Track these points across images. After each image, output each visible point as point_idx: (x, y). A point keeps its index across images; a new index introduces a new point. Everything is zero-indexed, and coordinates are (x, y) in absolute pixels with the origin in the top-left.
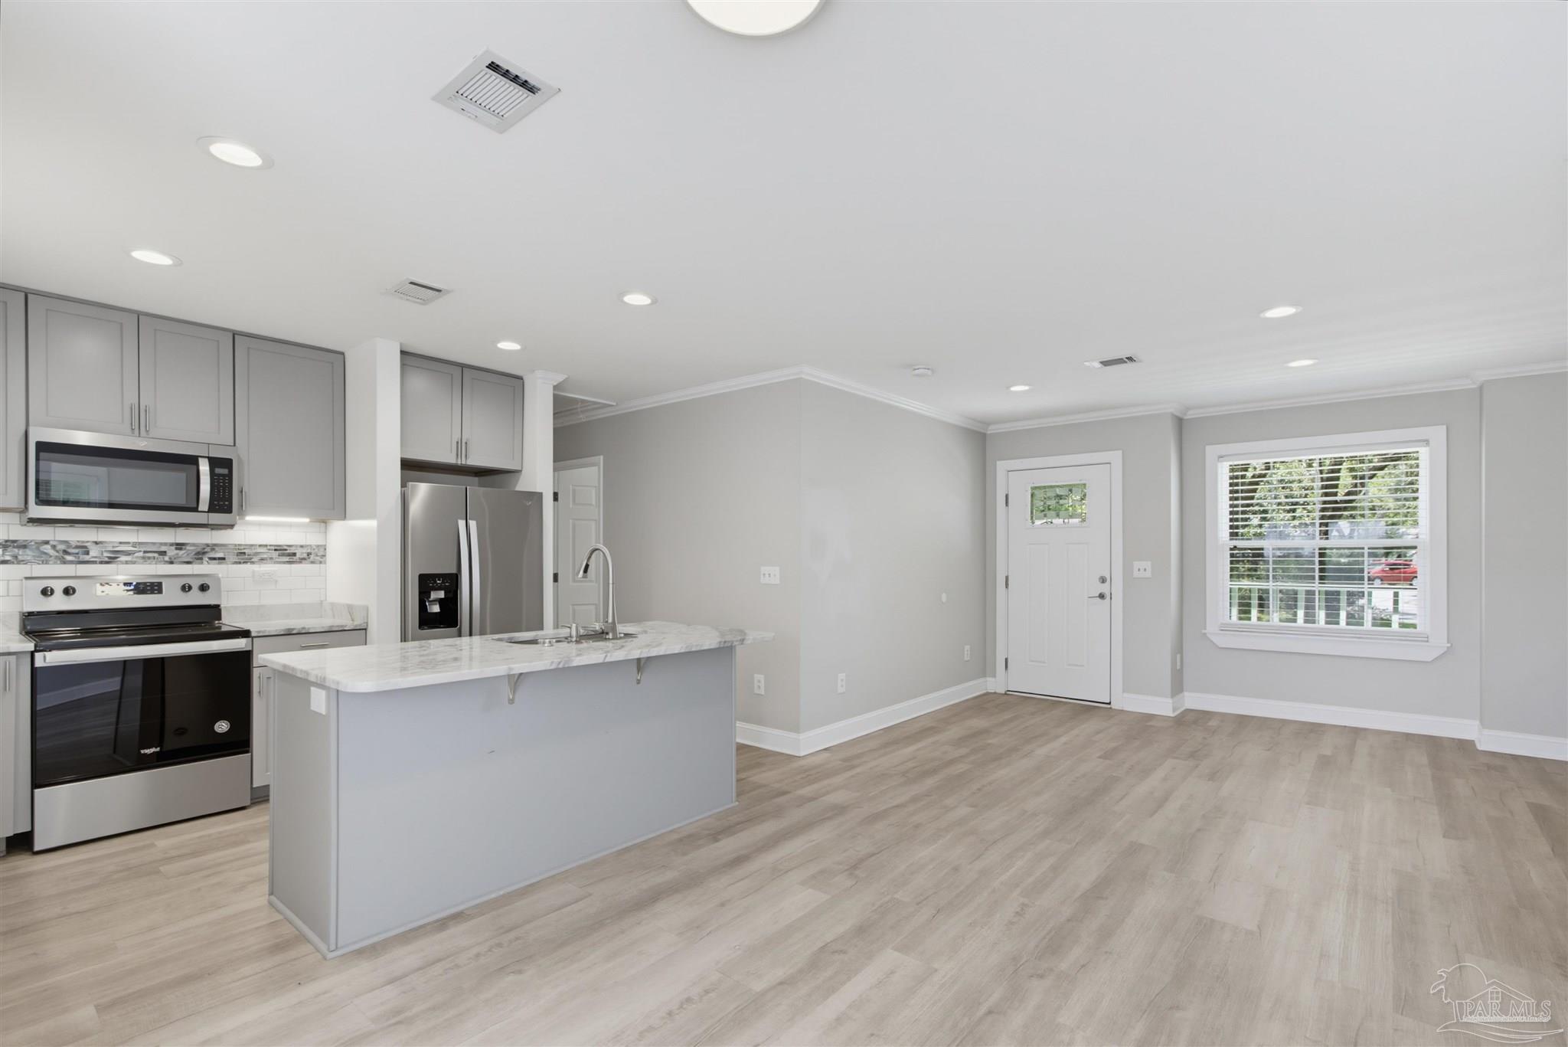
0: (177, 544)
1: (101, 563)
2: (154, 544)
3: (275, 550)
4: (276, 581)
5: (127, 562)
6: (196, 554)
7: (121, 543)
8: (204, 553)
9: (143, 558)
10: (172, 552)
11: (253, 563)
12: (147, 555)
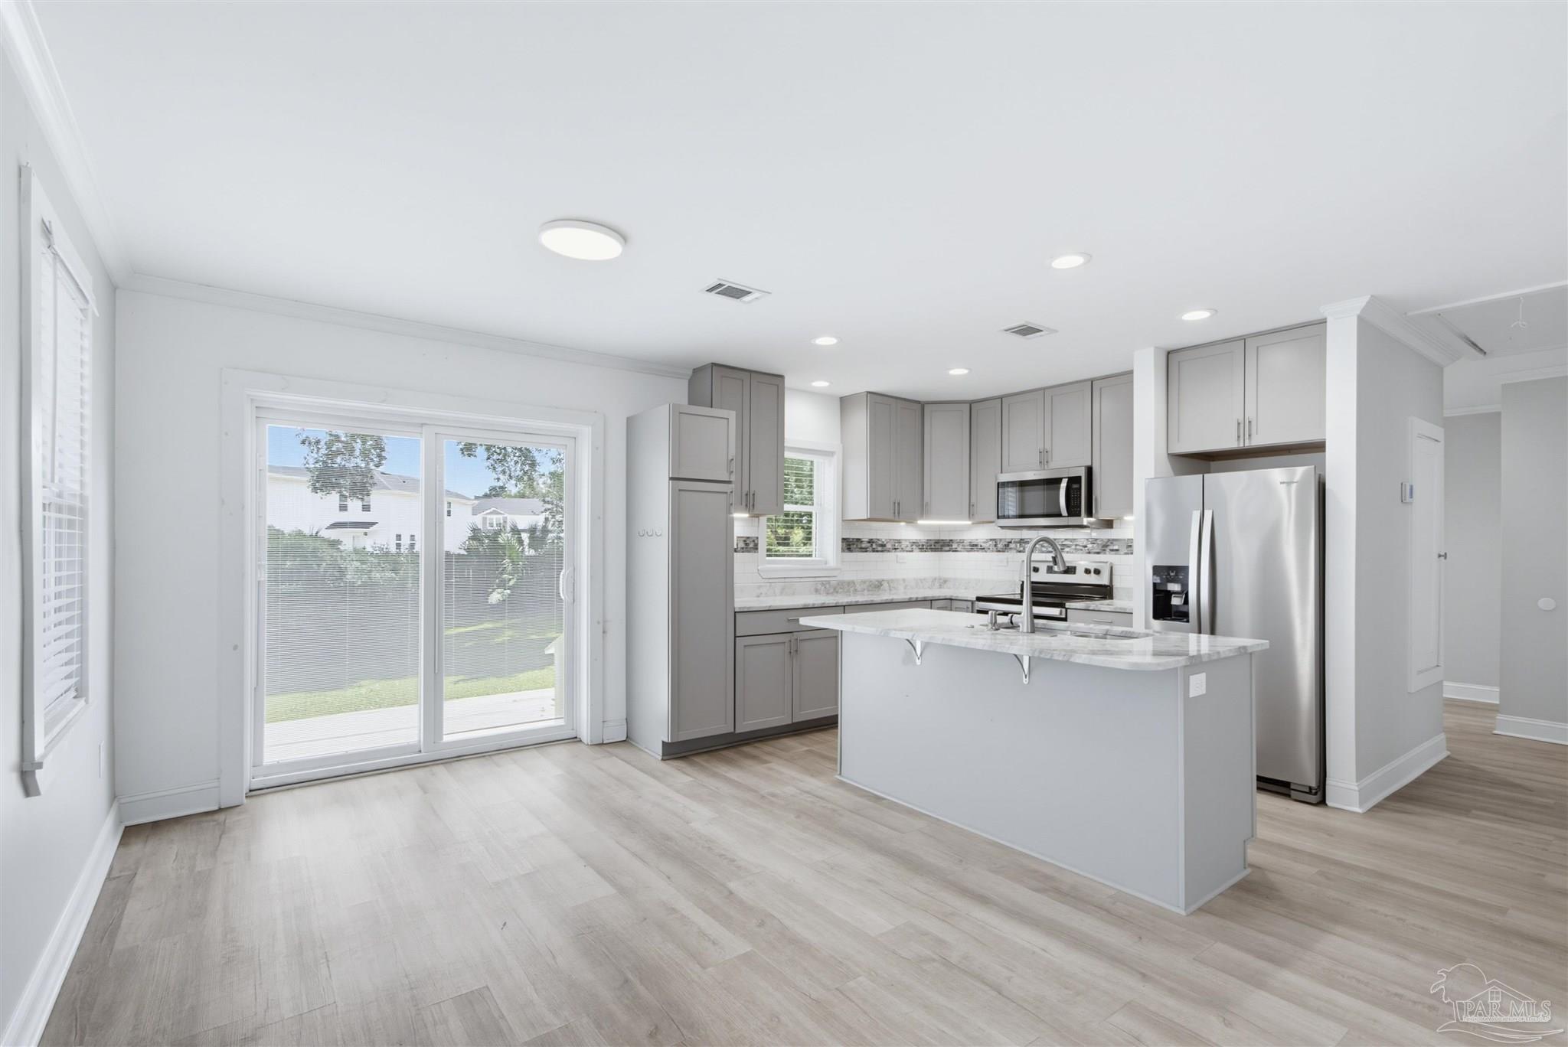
7: (1066, 539)
8: (1107, 546)
9: (1076, 549)
12: (1078, 547)
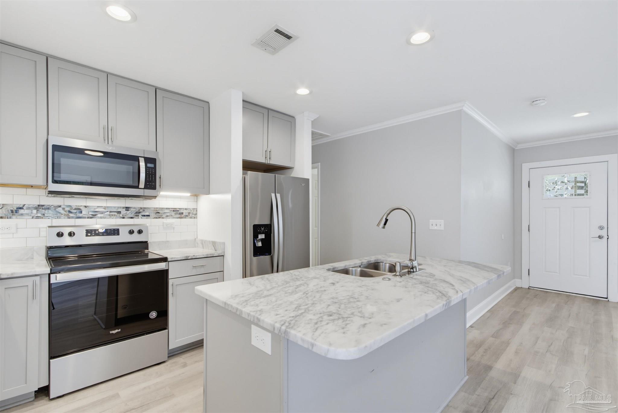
0: (126, 208)
1: (88, 218)
2: (115, 207)
3: (173, 211)
4: (174, 228)
5: (101, 218)
6: (135, 214)
7: (98, 207)
8: (140, 213)
9: (110, 215)
10: (124, 212)
11: (163, 218)
12: (111, 213)
